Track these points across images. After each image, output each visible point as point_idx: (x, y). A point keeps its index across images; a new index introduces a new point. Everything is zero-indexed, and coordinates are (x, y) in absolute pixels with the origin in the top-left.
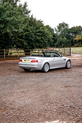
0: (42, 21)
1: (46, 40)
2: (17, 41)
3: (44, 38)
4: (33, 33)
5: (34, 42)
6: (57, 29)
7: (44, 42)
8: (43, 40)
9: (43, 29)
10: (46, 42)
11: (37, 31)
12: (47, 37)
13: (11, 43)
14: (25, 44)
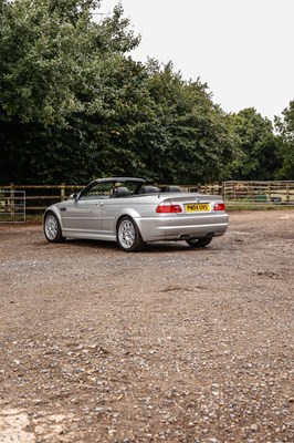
0: (205, 86)
1: (214, 152)
2: (108, 156)
3: (208, 145)
4: (164, 125)
5: (171, 158)
6: (282, 121)
7: (208, 158)
8: (203, 151)
9: (206, 111)
10: (215, 157)
11: (183, 118)
12: (216, 141)
13: (87, 163)
14: (135, 165)
